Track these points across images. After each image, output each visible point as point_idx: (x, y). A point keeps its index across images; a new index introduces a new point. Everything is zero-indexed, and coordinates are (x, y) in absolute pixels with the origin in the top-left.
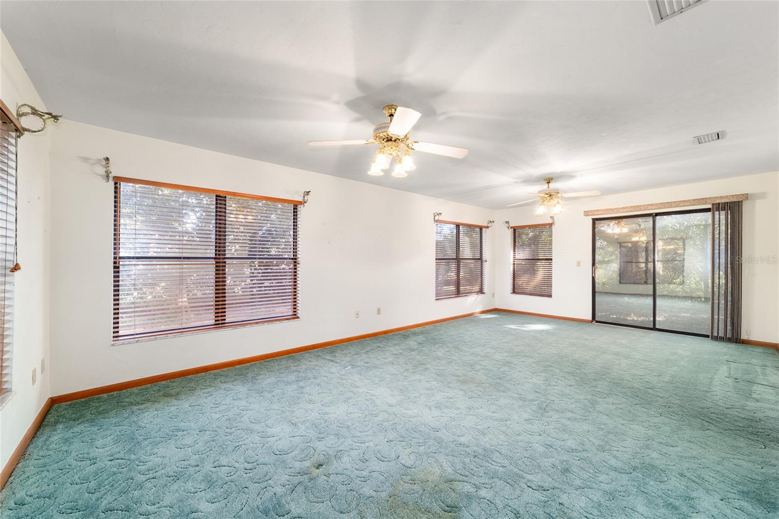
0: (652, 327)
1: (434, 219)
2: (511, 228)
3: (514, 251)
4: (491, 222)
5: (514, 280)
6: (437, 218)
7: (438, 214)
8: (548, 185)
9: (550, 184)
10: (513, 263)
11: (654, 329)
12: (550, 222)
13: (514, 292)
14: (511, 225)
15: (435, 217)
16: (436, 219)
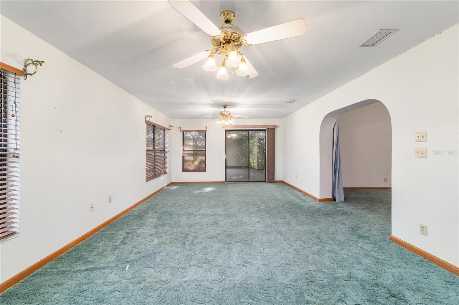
0: (248, 181)
1: (145, 119)
2: (182, 131)
3: (183, 146)
4: (171, 126)
5: (183, 163)
6: (148, 119)
7: (148, 116)
8: (225, 109)
9: (226, 108)
10: (182, 152)
11: (249, 181)
12: (205, 129)
13: (183, 171)
14: (182, 129)
15: (146, 118)
16: (146, 120)
